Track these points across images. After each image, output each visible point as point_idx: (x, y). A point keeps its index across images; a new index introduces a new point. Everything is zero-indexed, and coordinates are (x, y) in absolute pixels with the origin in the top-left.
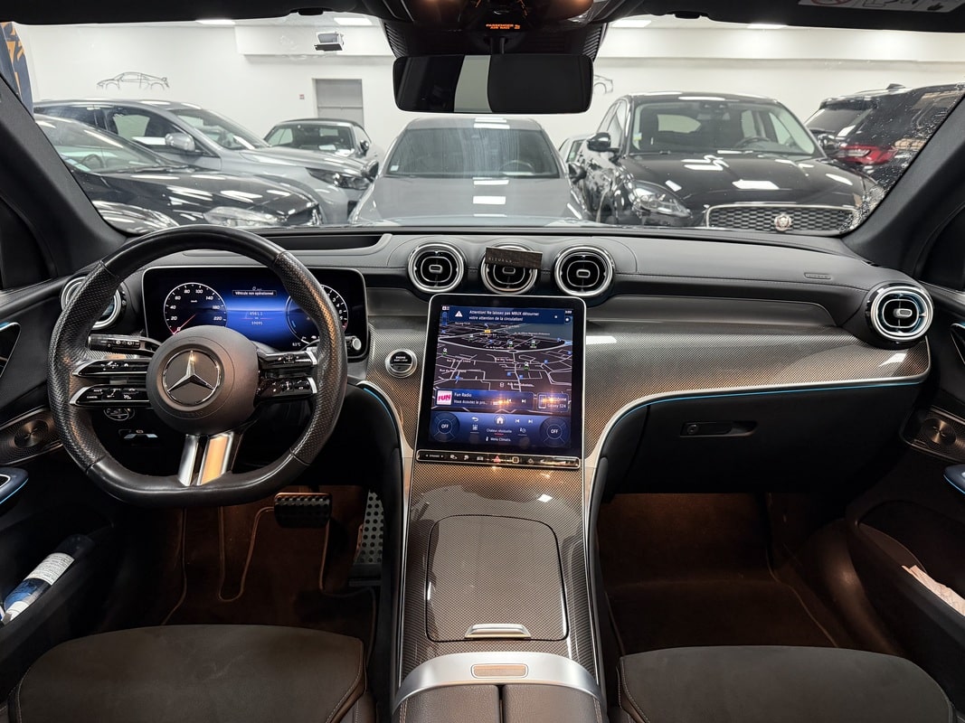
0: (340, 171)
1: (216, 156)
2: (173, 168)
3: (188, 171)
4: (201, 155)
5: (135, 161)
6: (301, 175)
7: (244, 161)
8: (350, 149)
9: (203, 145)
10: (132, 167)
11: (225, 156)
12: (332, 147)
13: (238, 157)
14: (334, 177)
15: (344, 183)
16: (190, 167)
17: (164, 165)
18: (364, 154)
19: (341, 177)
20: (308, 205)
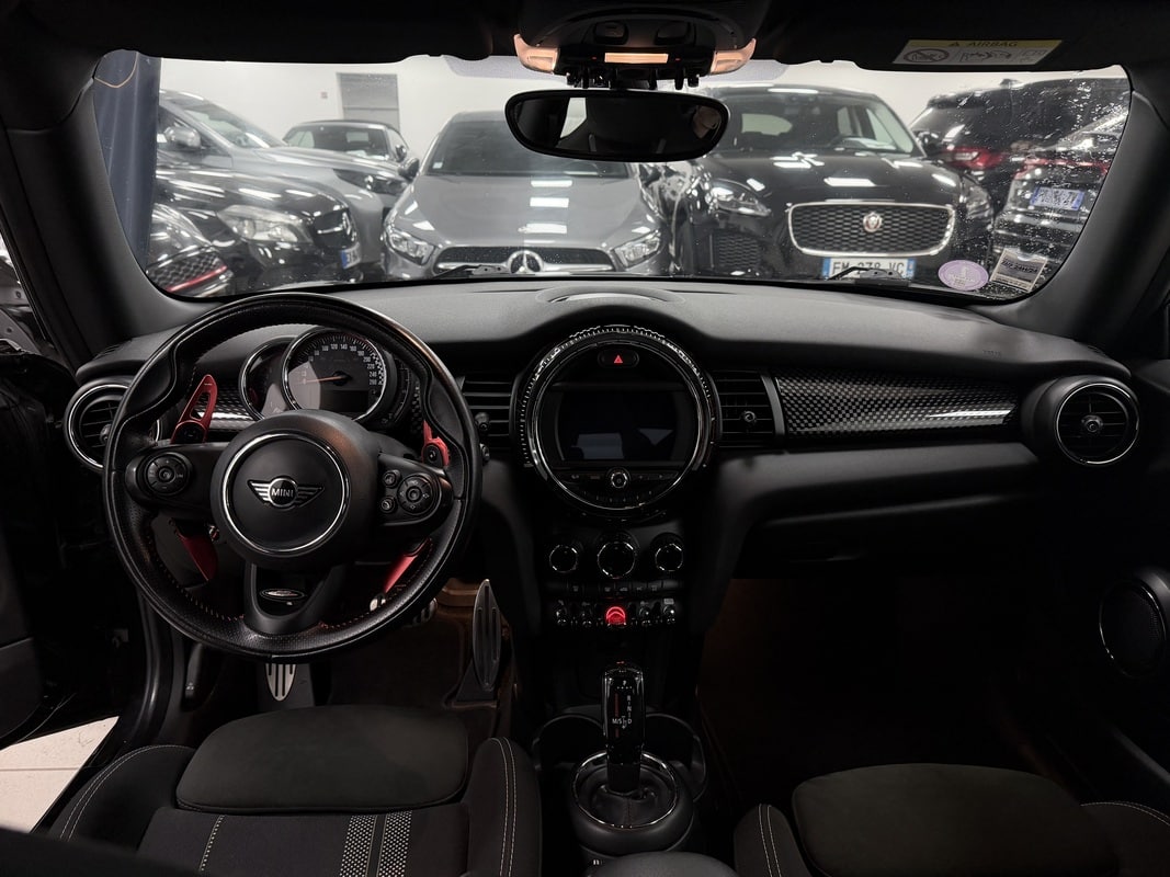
0: (374, 173)
1: (226, 154)
4: (207, 152)
6: (328, 177)
7: (260, 160)
9: (208, 139)
11: (237, 154)
12: (362, 153)
13: (249, 156)
14: (366, 180)
15: (379, 187)
16: (195, 163)
19: (374, 178)
20: (337, 208)
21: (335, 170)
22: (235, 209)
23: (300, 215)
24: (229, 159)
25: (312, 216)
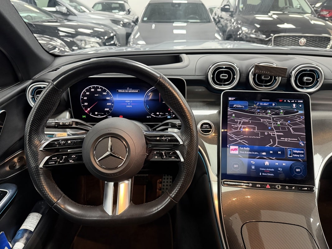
0: (122, 20)
1: (75, 15)
2: (60, 20)
3: (65, 21)
4: (69, 15)
5: (45, 17)
6: (108, 22)
7: (86, 17)
8: (124, 11)
9: (70, 10)
10: (44, 20)
11: (79, 15)
12: (117, 11)
13: (83, 16)
14: (120, 23)
15: (125, 25)
16: (66, 19)
17: (56, 19)
18: (129, 14)
19: (123, 23)
20: (112, 35)
21: (111, 20)
22: (79, 37)
23: (100, 38)
24: (76, 17)
25: (104, 39)
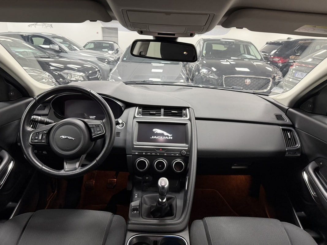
0: (107, 58)
2: (52, 56)
4: (61, 52)
5: (39, 54)
6: (94, 59)
8: (113, 51)
9: (61, 48)
11: (69, 52)
12: (107, 50)
13: (73, 53)
14: (105, 61)
16: (58, 56)
17: (48, 55)
18: (117, 52)
20: (96, 70)
21: (97, 58)
22: (66, 71)
23: (85, 73)
24: (67, 54)
25: (88, 73)
